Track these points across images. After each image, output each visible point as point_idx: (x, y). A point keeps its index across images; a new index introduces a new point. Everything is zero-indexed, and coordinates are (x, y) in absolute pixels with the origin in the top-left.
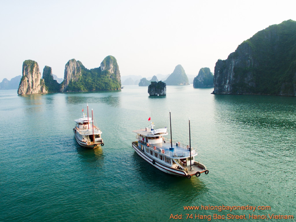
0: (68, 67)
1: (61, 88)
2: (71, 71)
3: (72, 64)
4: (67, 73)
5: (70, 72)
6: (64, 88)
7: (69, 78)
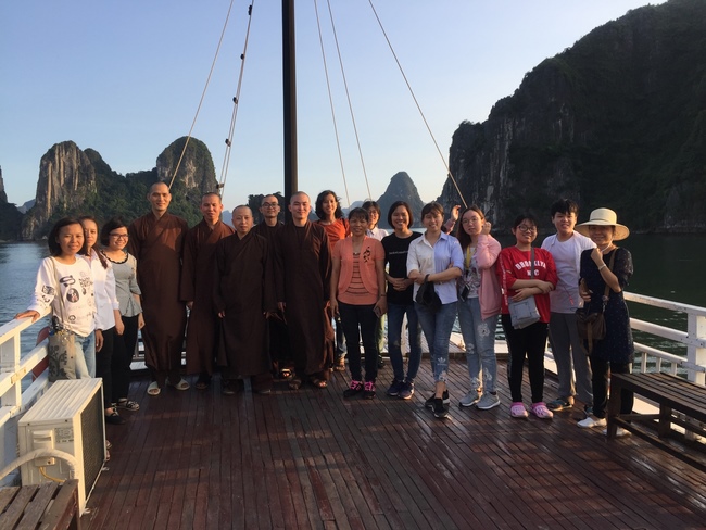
0: (51, 165)
1: (26, 225)
2: (59, 179)
3: (62, 159)
4: (47, 181)
5: (55, 179)
6: (36, 226)
7: (53, 196)
